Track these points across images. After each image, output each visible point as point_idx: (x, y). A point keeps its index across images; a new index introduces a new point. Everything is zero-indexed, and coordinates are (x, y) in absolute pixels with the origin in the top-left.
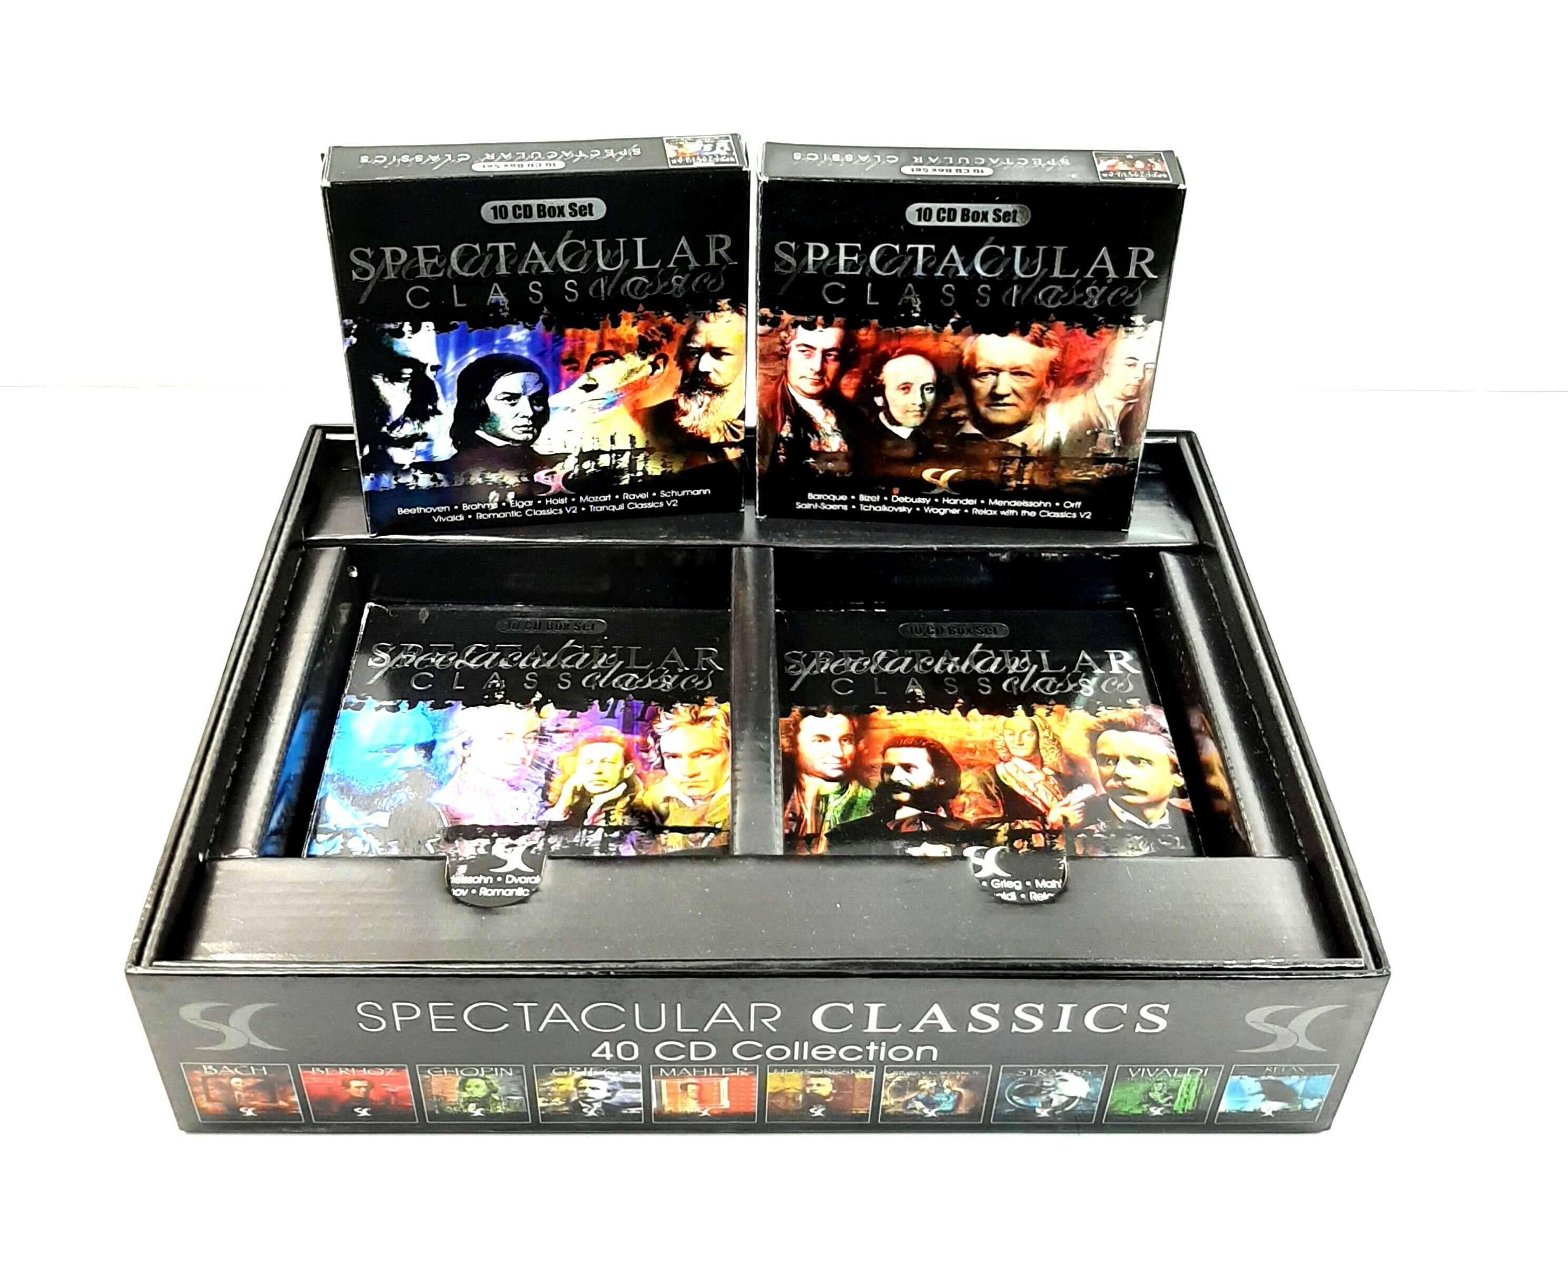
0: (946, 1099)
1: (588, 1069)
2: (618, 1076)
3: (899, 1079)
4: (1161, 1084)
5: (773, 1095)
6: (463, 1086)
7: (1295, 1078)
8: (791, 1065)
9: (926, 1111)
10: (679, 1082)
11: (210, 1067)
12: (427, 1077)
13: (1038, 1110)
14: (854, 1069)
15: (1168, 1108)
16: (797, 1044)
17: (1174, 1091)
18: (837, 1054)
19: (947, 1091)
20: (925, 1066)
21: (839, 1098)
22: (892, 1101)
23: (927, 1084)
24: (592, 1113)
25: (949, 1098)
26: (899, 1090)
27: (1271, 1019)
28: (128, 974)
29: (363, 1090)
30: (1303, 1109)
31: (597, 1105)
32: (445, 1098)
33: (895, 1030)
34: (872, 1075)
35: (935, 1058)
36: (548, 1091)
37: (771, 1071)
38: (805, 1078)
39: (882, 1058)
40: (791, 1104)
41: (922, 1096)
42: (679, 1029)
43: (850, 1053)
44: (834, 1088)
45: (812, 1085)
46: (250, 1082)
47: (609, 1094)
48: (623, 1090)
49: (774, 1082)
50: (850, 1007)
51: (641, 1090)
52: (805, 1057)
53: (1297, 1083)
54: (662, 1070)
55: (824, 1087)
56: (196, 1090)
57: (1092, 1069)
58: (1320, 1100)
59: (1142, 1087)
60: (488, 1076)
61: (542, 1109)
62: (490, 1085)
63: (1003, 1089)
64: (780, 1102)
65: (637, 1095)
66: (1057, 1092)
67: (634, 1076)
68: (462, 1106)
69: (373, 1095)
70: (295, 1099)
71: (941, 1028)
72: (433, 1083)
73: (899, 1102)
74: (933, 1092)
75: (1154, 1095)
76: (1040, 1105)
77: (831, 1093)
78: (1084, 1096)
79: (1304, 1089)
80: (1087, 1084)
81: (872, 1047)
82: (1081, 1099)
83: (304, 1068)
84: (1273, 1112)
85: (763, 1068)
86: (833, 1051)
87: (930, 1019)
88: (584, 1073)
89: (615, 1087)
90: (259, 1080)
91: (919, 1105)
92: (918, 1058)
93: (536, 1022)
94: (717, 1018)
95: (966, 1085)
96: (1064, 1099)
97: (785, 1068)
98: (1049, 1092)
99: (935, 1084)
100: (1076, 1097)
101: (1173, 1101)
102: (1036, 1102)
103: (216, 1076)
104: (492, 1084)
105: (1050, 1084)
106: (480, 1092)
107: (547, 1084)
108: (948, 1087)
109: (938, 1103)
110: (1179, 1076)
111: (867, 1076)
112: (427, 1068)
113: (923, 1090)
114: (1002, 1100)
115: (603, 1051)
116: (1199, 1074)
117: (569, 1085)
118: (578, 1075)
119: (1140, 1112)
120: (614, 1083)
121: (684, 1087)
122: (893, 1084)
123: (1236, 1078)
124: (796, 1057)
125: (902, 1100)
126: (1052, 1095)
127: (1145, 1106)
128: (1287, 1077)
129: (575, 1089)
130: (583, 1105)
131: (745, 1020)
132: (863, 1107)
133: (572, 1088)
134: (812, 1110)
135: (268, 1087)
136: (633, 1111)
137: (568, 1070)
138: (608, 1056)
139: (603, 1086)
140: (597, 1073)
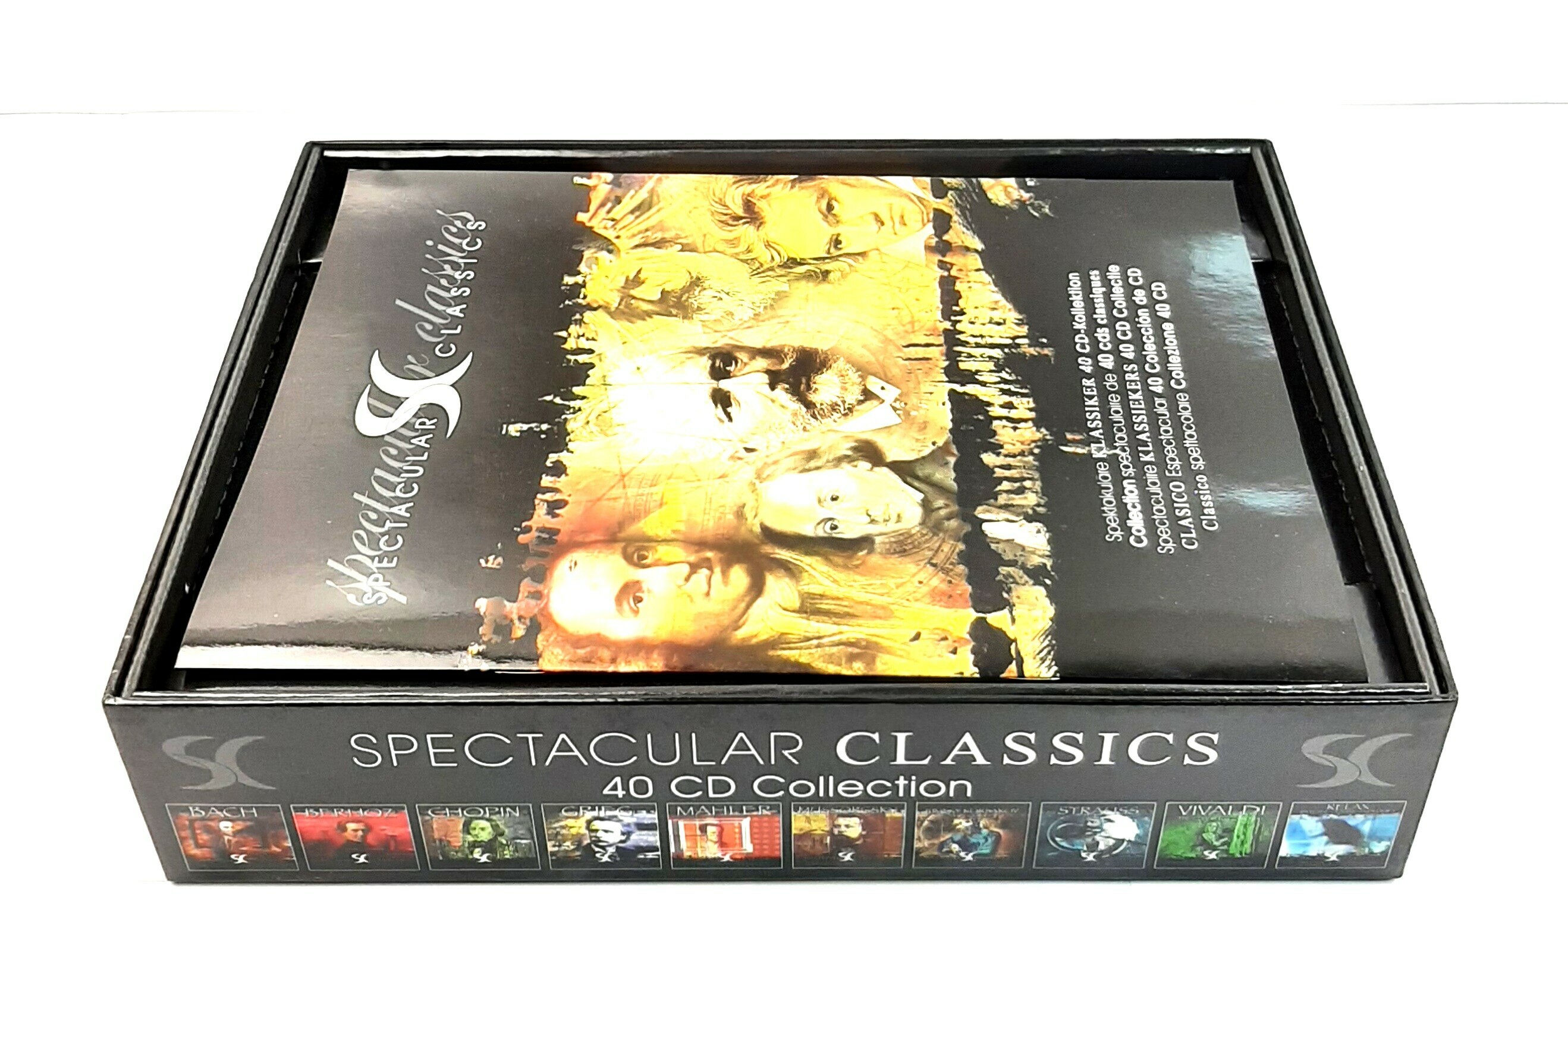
0: (983, 841)
1: (600, 809)
2: (632, 816)
3: (931, 817)
4: (1214, 824)
5: (799, 837)
6: (467, 828)
7: (1360, 817)
8: (816, 803)
9: (962, 854)
10: (698, 823)
11: (197, 809)
12: (427, 818)
13: (1084, 855)
14: (884, 806)
15: (1227, 851)
16: (822, 779)
17: (1229, 831)
18: (865, 790)
19: (985, 832)
20: (959, 803)
21: (868, 840)
22: (926, 843)
23: (962, 823)
24: (605, 859)
25: (987, 840)
26: (933, 831)
27: (1329, 750)
28: (105, 705)
29: (360, 833)
30: (1372, 853)
31: (611, 850)
32: (449, 842)
33: (926, 762)
34: (904, 813)
35: (969, 794)
36: (558, 833)
37: (796, 810)
38: (832, 818)
39: (913, 794)
40: (819, 847)
41: (958, 837)
42: (696, 762)
43: (878, 789)
44: (863, 829)
45: (839, 826)
46: (240, 825)
47: (623, 838)
48: (638, 832)
49: (800, 822)
50: (876, 737)
51: (657, 833)
52: (831, 794)
53: (1363, 823)
54: (679, 809)
55: (853, 828)
56: (183, 834)
57: (1140, 807)
58: (1388, 843)
59: (1196, 826)
60: (494, 817)
61: (553, 854)
62: (495, 827)
63: (1044, 829)
64: (807, 844)
65: (653, 838)
66: (1103, 834)
67: (649, 816)
68: (467, 851)
69: (371, 839)
70: (289, 843)
71: (975, 760)
72: (435, 826)
73: (934, 844)
74: (969, 832)
75: (1209, 836)
76: (1085, 848)
77: (861, 836)
78: (1133, 839)
79: (1371, 830)
80: (1135, 824)
81: (902, 782)
82: (1129, 841)
83: (296, 809)
84: (1338, 857)
85: (787, 807)
86: (861, 787)
87: (961, 750)
88: (595, 813)
89: (630, 830)
90: (249, 823)
91: (955, 847)
92: (952, 794)
93: (542, 756)
94: (735, 750)
95: (1004, 825)
96: (1111, 842)
97: (810, 806)
98: (1095, 833)
99: (971, 823)
100: (1123, 841)
101: (1228, 844)
102: (1081, 845)
103: (203, 819)
104: (497, 825)
105: (1095, 825)
106: (485, 836)
107: (556, 825)
108: (986, 827)
109: (976, 846)
110: (1235, 814)
111: (897, 815)
112: (428, 808)
113: (959, 830)
114: (1044, 842)
115: (615, 788)
116: (1255, 813)
117: (580, 827)
118: (589, 815)
119: (1193, 855)
120: (628, 825)
121: (703, 829)
122: (926, 823)
123: (1296, 817)
124: (821, 794)
125: (936, 842)
126: (1098, 838)
127: (1199, 848)
128: (1350, 816)
129: (587, 832)
130: (597, 849)
131: (765, 753)
132: (897, 851)
133: (584, 831)
134: (840, 854)
135: (259, 830)
136: (650, 855)
137: (578, 811)
138: (620, 793)
139: (616, 828)
140: (609, 813)
